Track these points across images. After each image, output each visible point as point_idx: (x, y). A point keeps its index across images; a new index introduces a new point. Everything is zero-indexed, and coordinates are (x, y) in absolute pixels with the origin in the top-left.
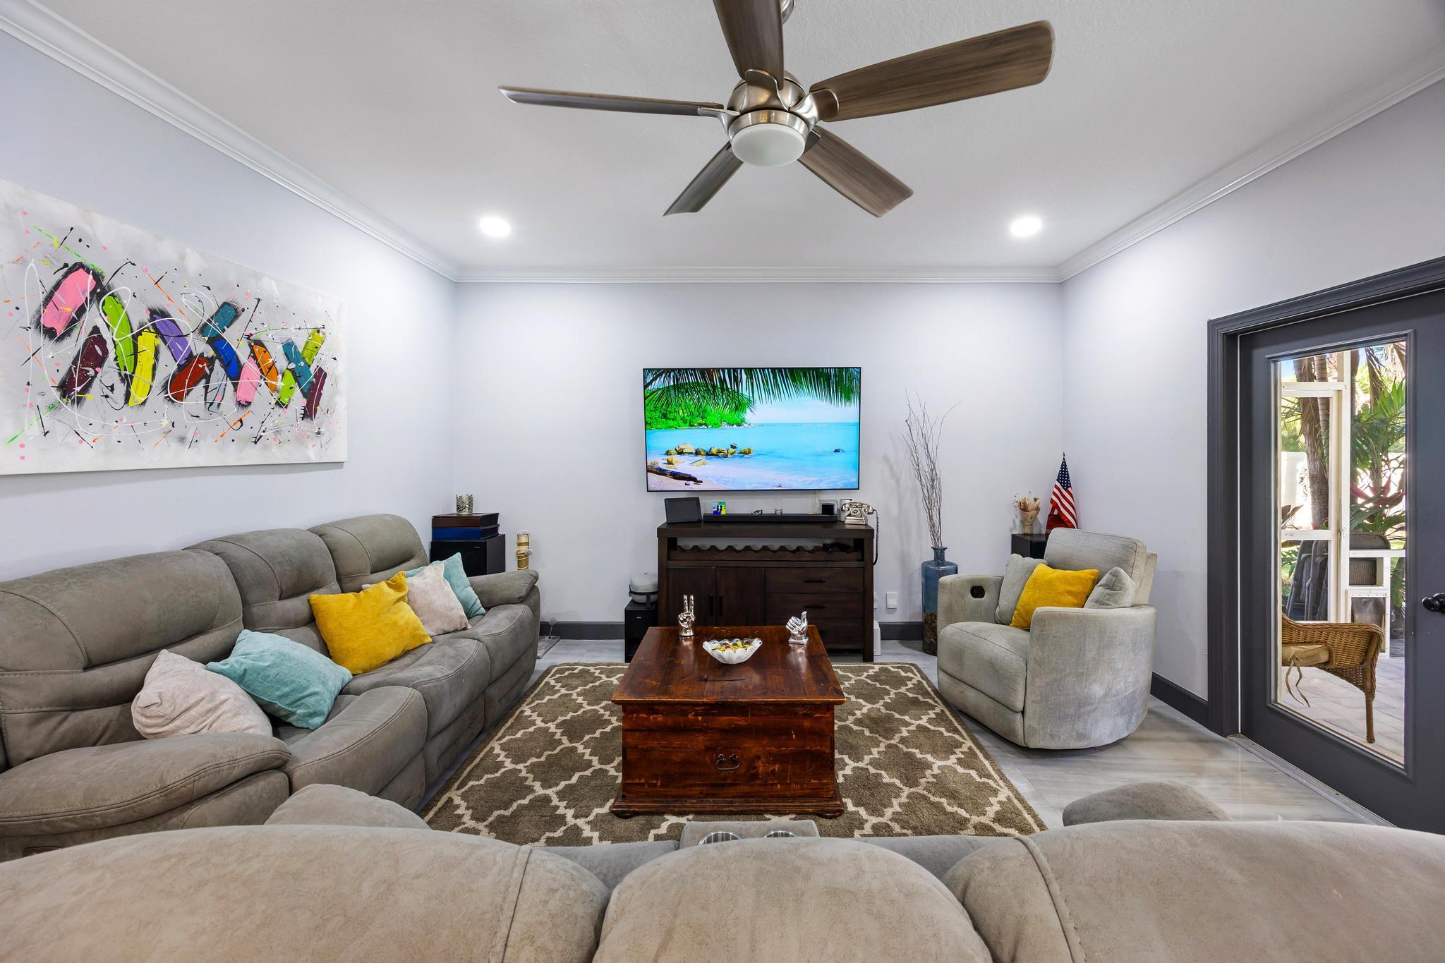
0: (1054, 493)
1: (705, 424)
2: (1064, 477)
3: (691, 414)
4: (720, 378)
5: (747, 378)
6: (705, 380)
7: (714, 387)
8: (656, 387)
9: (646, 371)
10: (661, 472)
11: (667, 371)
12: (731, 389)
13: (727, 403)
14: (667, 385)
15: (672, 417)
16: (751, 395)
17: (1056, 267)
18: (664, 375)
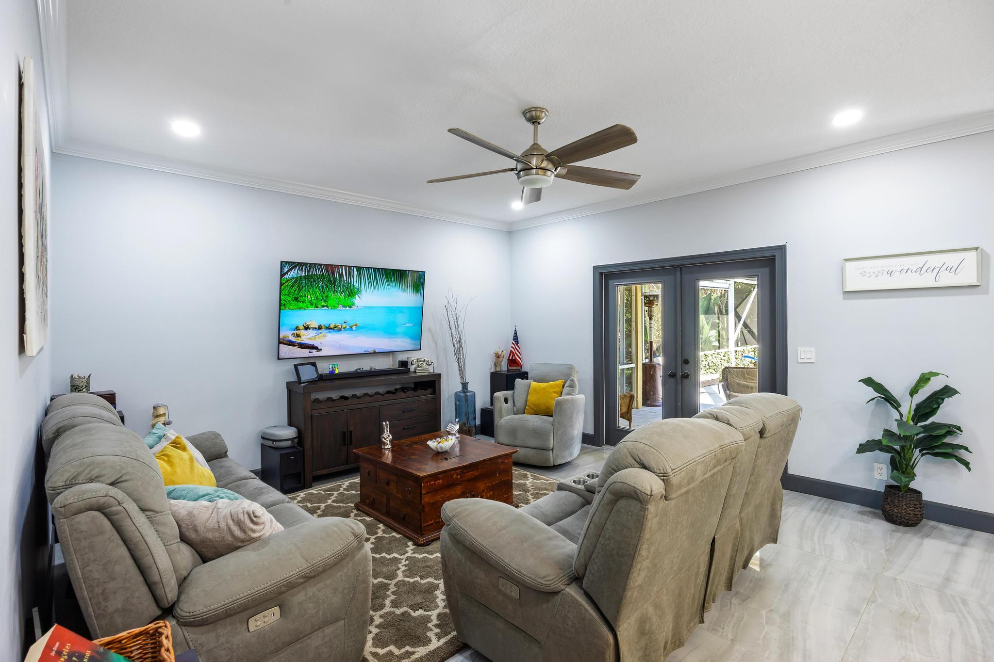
0: (512, 347)
1: (327, 306)
2: (516, 338)
3: (317, 298)
4: (339, 272)
5: (358, 274)
6: (329, 274)
7: (335, 279)
8: (291, 276)
9: (283, 264)
10: (291, 343)
11: (300, 265)
12: (346, 281)
13: (343, 291)
14: (299, 275)
15: (302, 300)
16: (360, 286)
17: (511, 224)
18: (298, 268)
